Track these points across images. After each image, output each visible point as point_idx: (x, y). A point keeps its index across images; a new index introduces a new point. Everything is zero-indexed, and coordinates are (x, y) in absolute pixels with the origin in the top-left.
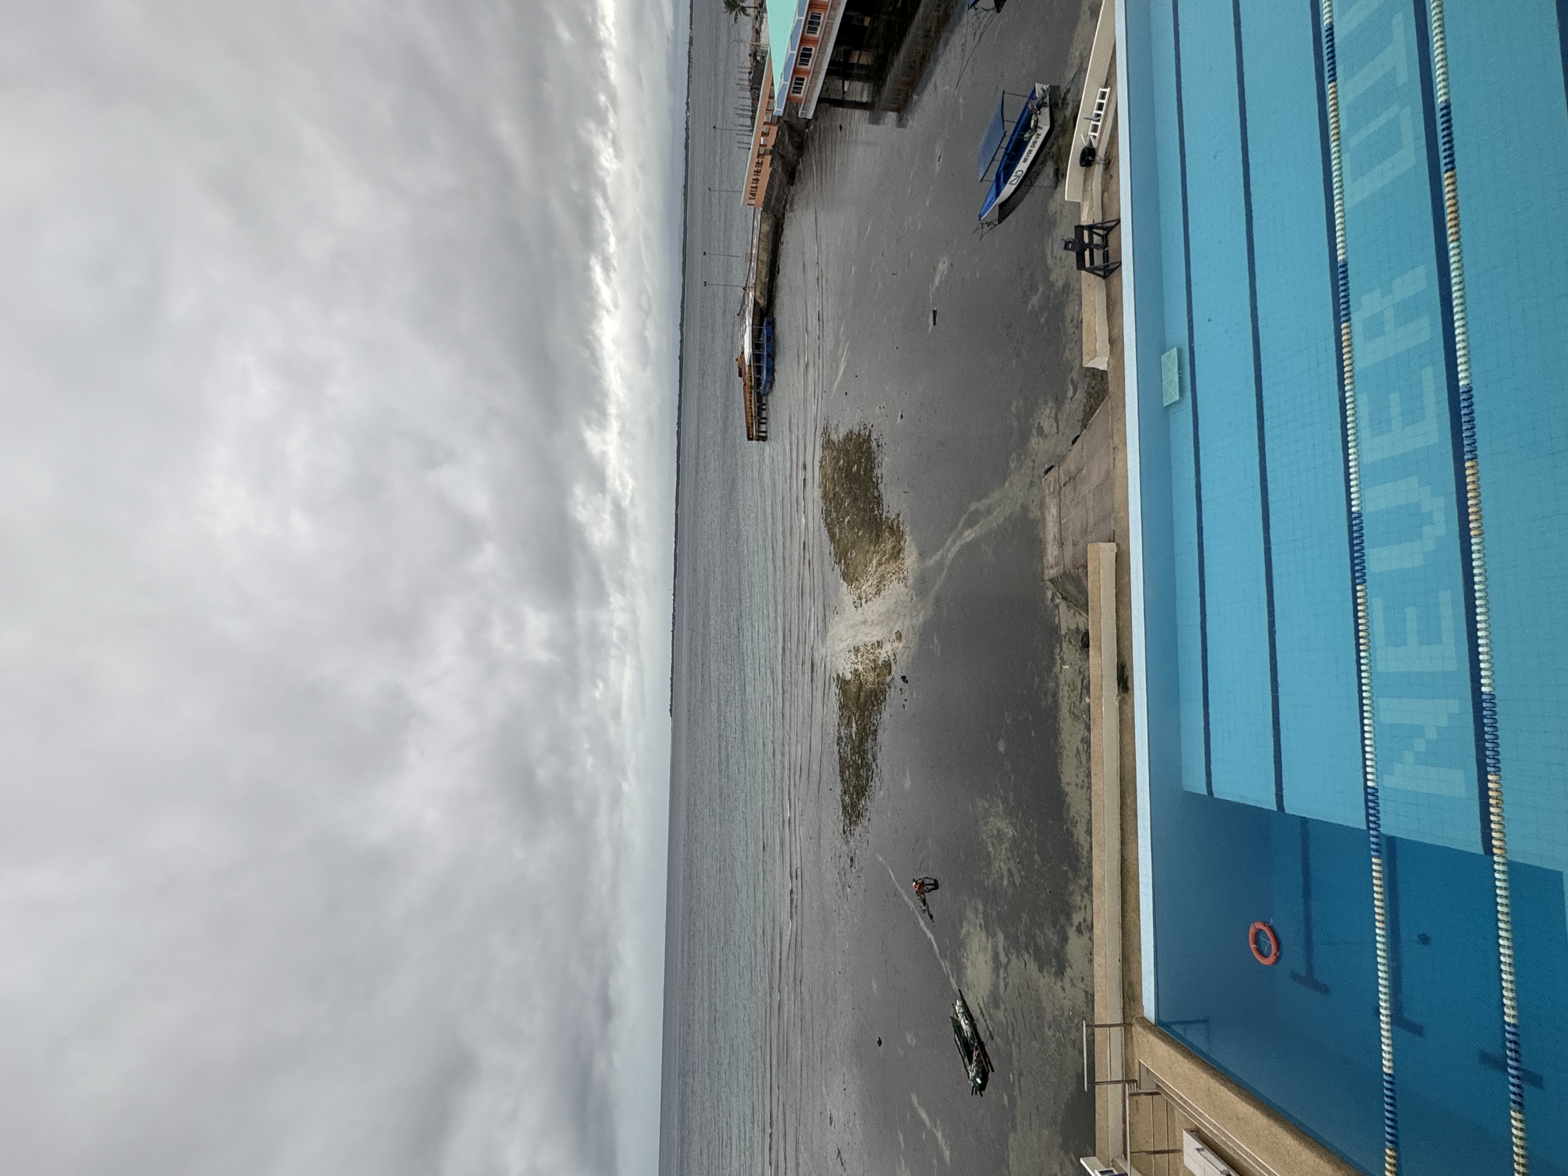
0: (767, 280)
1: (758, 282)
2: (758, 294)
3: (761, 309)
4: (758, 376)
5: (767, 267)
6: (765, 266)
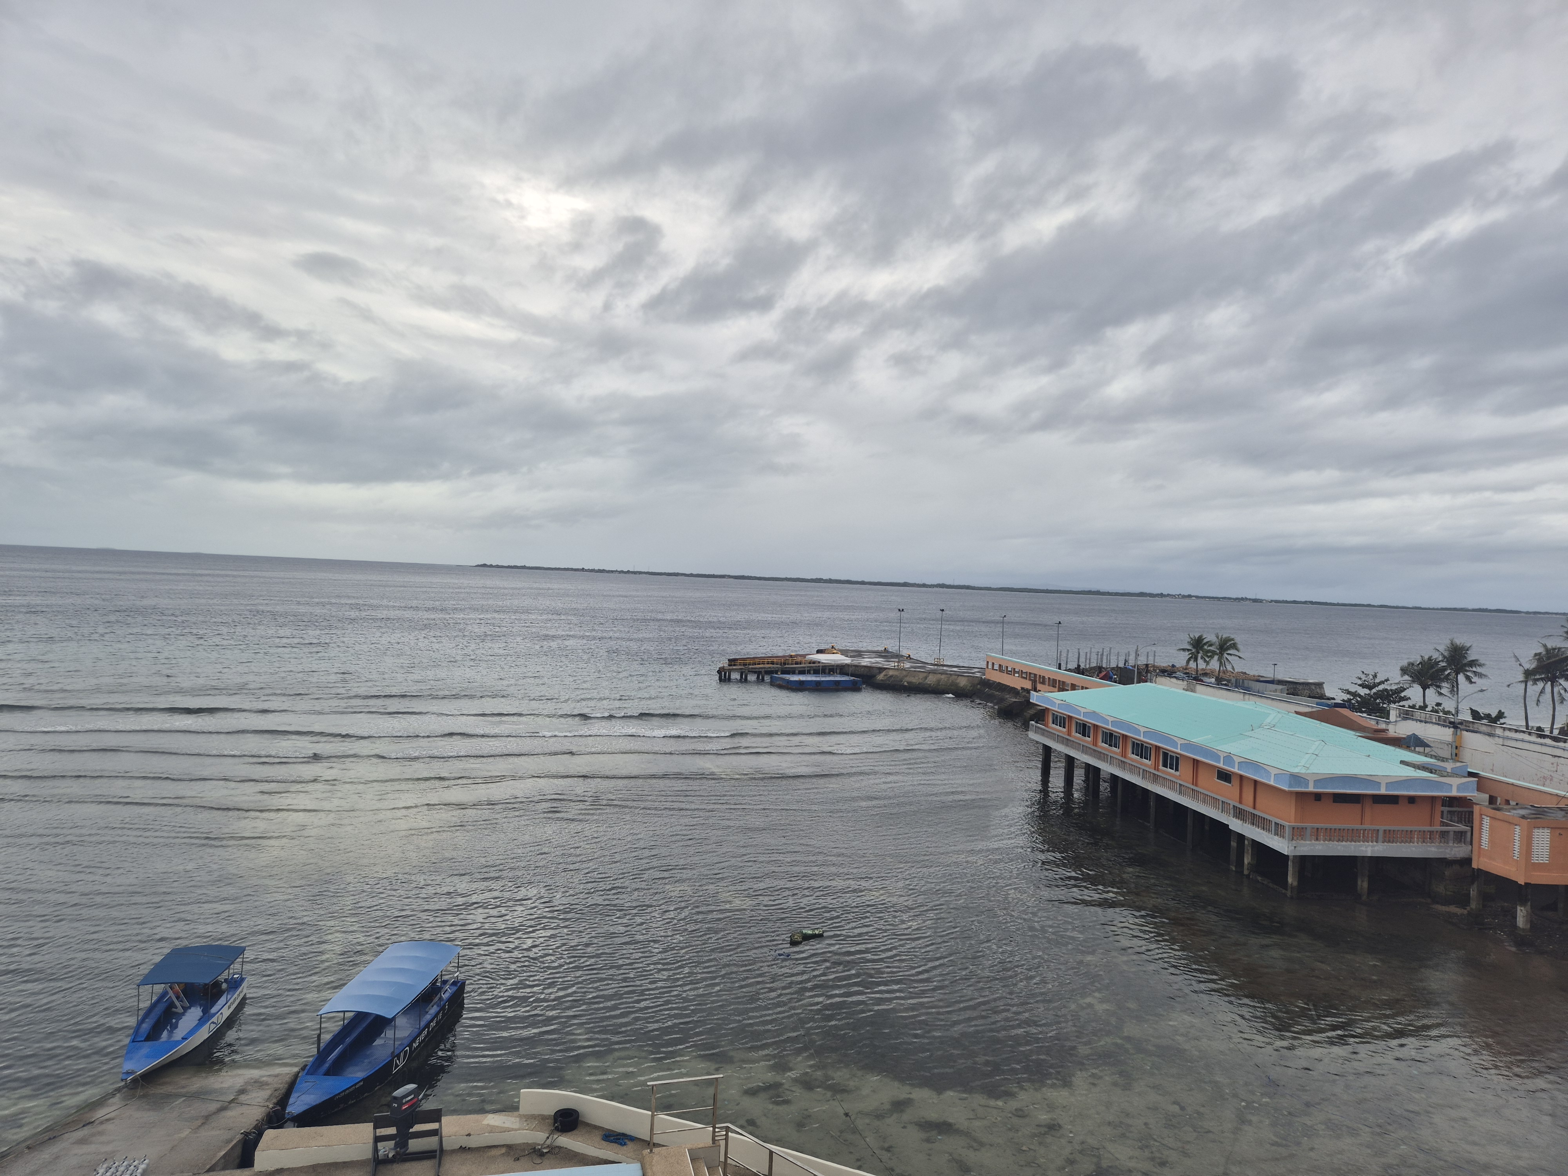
0: (906, 684)
1: (904, 673)
2: (891, 673)
3: (874, 676)
4: (797, 672)
5: (919, 683)
6: (921, 681)
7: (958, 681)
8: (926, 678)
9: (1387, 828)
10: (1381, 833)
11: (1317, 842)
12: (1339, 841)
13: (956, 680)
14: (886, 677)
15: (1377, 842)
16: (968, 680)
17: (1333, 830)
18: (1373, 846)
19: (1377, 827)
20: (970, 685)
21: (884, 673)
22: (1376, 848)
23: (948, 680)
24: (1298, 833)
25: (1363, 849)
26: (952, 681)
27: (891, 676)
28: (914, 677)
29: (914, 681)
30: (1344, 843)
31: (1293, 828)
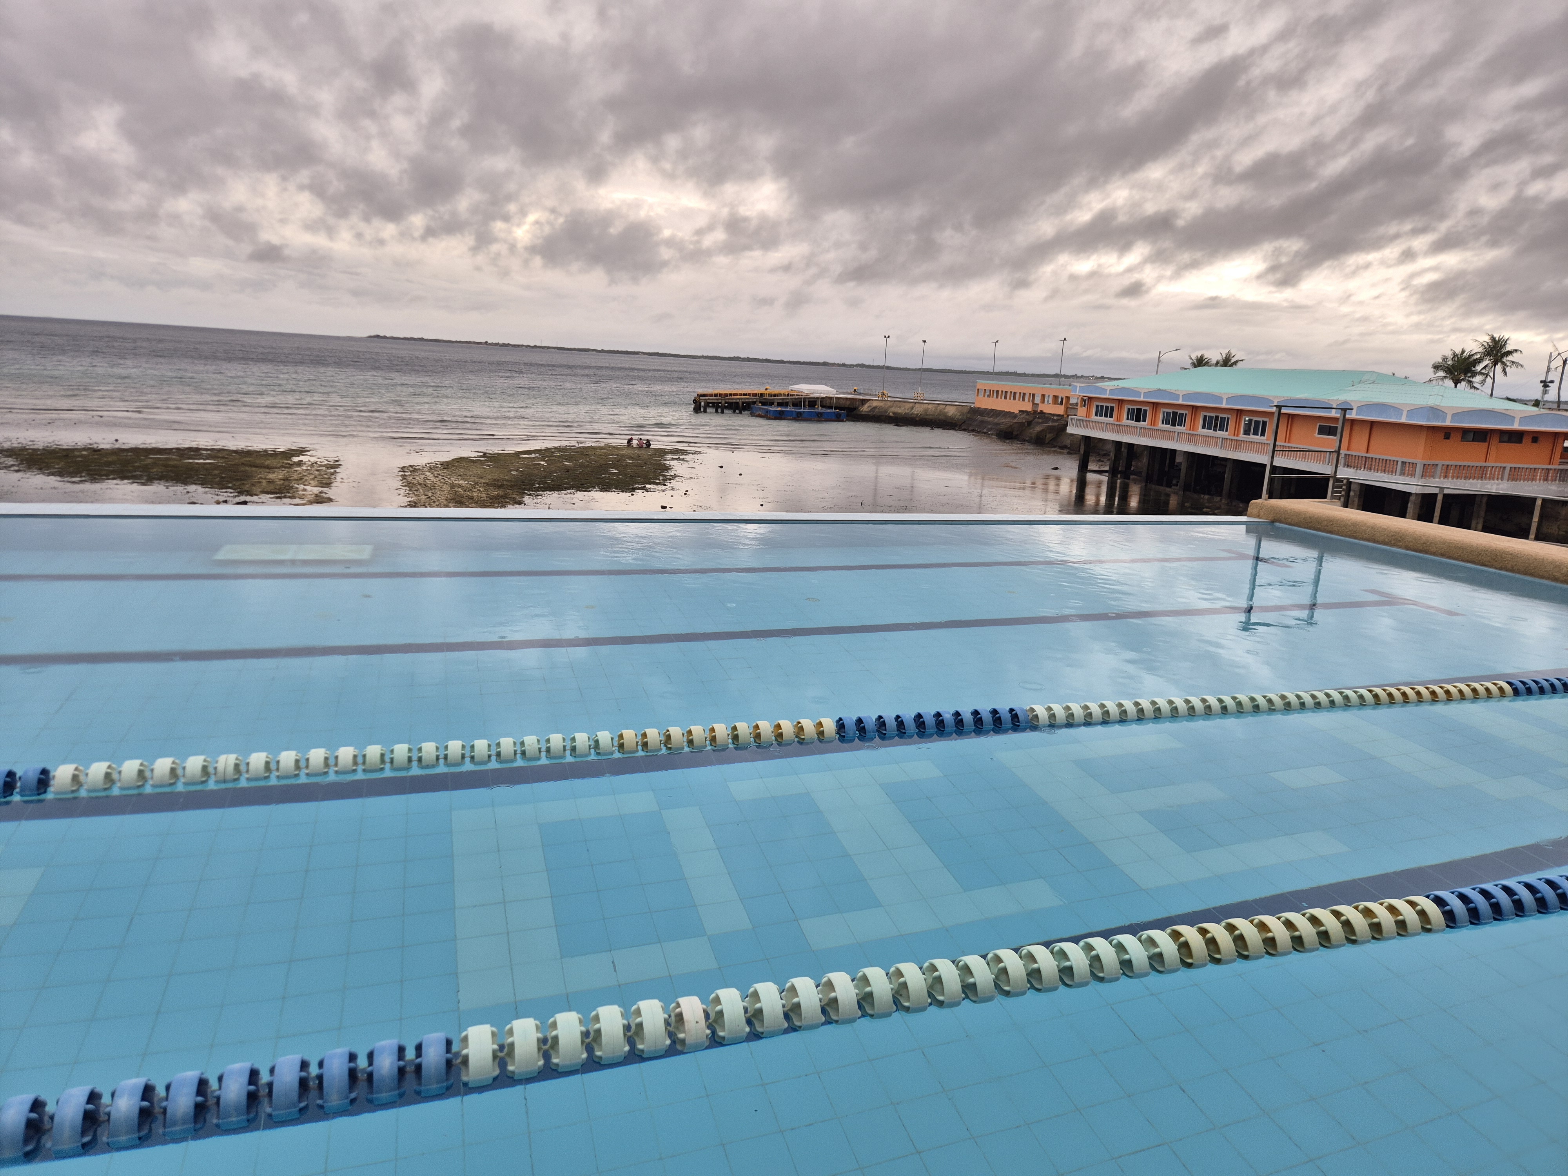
0: (891, 414)
3: (856, 408)
4: (775, 403)
6: (906, 412)
7: (946, 410)
8: (912, 408)
9: (1513, 465)
10: (1507, 471)
11: (1446, 480)
12: (1465, 478)
13: (944, 409)
14: (870, 409)
15: (1502, 480)
16: (957, 409)
17: (1462, 467)
18: (1498, 484)
19: (1503, 465)
20: (959, 414)
21: (867, 404)
22: (1501, 486)
23: (936, 409)
24: (1428, 471)
25: (1489, 486)
26: (940, 411)
27: (875, 407)
28: (900, 407)
29: (900, 411)
30: (1471, 481)
31: (1424, 465)
